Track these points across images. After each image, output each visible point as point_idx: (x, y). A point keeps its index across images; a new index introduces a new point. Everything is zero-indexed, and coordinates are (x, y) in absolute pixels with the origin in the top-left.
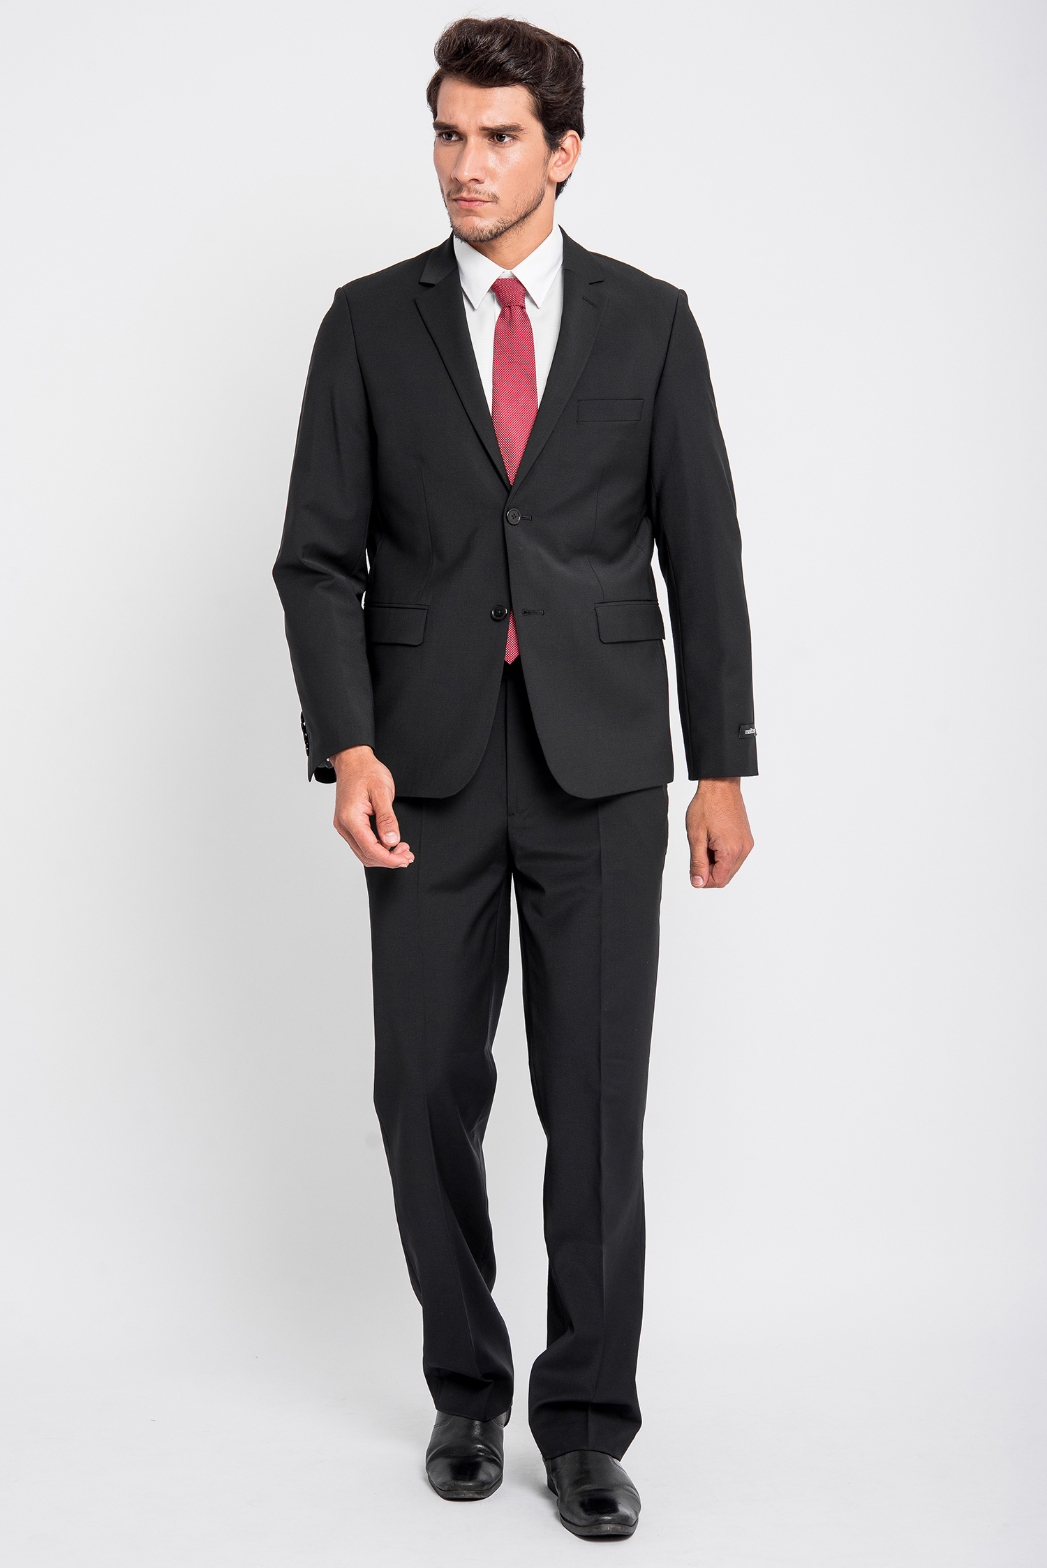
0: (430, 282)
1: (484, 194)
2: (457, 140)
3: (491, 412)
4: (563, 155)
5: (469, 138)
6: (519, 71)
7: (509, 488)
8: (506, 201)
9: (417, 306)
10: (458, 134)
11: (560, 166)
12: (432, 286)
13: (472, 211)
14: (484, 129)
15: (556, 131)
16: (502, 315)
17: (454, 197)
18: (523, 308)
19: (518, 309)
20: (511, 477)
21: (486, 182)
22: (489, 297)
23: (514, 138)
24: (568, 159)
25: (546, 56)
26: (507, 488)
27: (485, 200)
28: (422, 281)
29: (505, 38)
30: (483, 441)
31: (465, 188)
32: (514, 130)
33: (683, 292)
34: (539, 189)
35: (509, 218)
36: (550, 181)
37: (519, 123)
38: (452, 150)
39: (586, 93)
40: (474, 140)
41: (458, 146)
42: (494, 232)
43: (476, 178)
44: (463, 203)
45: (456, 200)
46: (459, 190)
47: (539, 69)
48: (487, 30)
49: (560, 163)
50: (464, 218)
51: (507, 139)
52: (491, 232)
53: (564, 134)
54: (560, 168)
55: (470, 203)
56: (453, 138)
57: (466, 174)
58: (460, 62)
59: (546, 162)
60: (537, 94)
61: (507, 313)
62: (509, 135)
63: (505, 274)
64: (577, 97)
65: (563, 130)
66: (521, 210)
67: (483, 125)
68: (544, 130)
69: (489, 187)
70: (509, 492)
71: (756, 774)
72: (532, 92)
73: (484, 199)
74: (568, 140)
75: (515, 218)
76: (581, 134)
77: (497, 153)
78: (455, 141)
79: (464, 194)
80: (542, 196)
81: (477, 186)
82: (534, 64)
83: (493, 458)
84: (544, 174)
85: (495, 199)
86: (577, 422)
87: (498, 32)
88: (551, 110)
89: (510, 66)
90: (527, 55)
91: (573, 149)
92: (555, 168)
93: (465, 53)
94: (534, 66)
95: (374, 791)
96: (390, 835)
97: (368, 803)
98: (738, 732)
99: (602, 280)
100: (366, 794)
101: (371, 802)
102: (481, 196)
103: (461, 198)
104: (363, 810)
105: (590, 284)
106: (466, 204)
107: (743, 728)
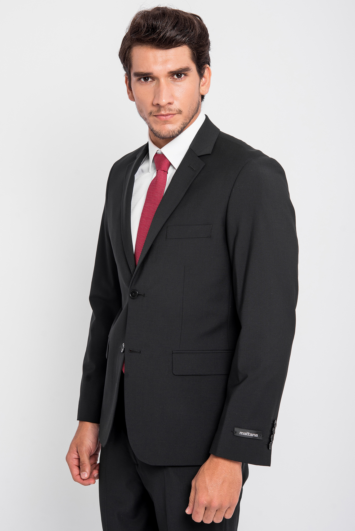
1: (174, 111)
4: (205, 79)
5: (160, 79)
8: (184, 111)
10: (152, 76)
11: (203, 86)
13: (167, 121)
14: (168, 72)
18: (164, 171)
19: (162, 172)
21: (175, 103)
31: (162, 109)
32: (185, 70)
36: (200, 95)
40: (164, 80)
43: (168, 102)
44: (162, 117)
45: (158, 116)
46: (160, 110)
49: (204, 84)
50: (162, 126)
51: (183, 76)
55: (166, 117)
59: (199, 85)
60: (192, 49)
63: (158, 152)
69: (176, 106)
71: (269, 465)
73: (174, 113)
74: (206, 70)
77: (178, 85)
79: (163, 112)
84: (198, 92)
85: (180, 112)
91: (208, 75)
95: (78, 448)
96: (84, 473)
97: (77, 453)
98: (233, 432)
99: (209, 153)
100: (75, 449)
101: (78, 452)
102: (173, 112)
103: (162, 114)
104: (74, 457)
105: (198, 157)
106: (164, 117)
107: (236, 429)
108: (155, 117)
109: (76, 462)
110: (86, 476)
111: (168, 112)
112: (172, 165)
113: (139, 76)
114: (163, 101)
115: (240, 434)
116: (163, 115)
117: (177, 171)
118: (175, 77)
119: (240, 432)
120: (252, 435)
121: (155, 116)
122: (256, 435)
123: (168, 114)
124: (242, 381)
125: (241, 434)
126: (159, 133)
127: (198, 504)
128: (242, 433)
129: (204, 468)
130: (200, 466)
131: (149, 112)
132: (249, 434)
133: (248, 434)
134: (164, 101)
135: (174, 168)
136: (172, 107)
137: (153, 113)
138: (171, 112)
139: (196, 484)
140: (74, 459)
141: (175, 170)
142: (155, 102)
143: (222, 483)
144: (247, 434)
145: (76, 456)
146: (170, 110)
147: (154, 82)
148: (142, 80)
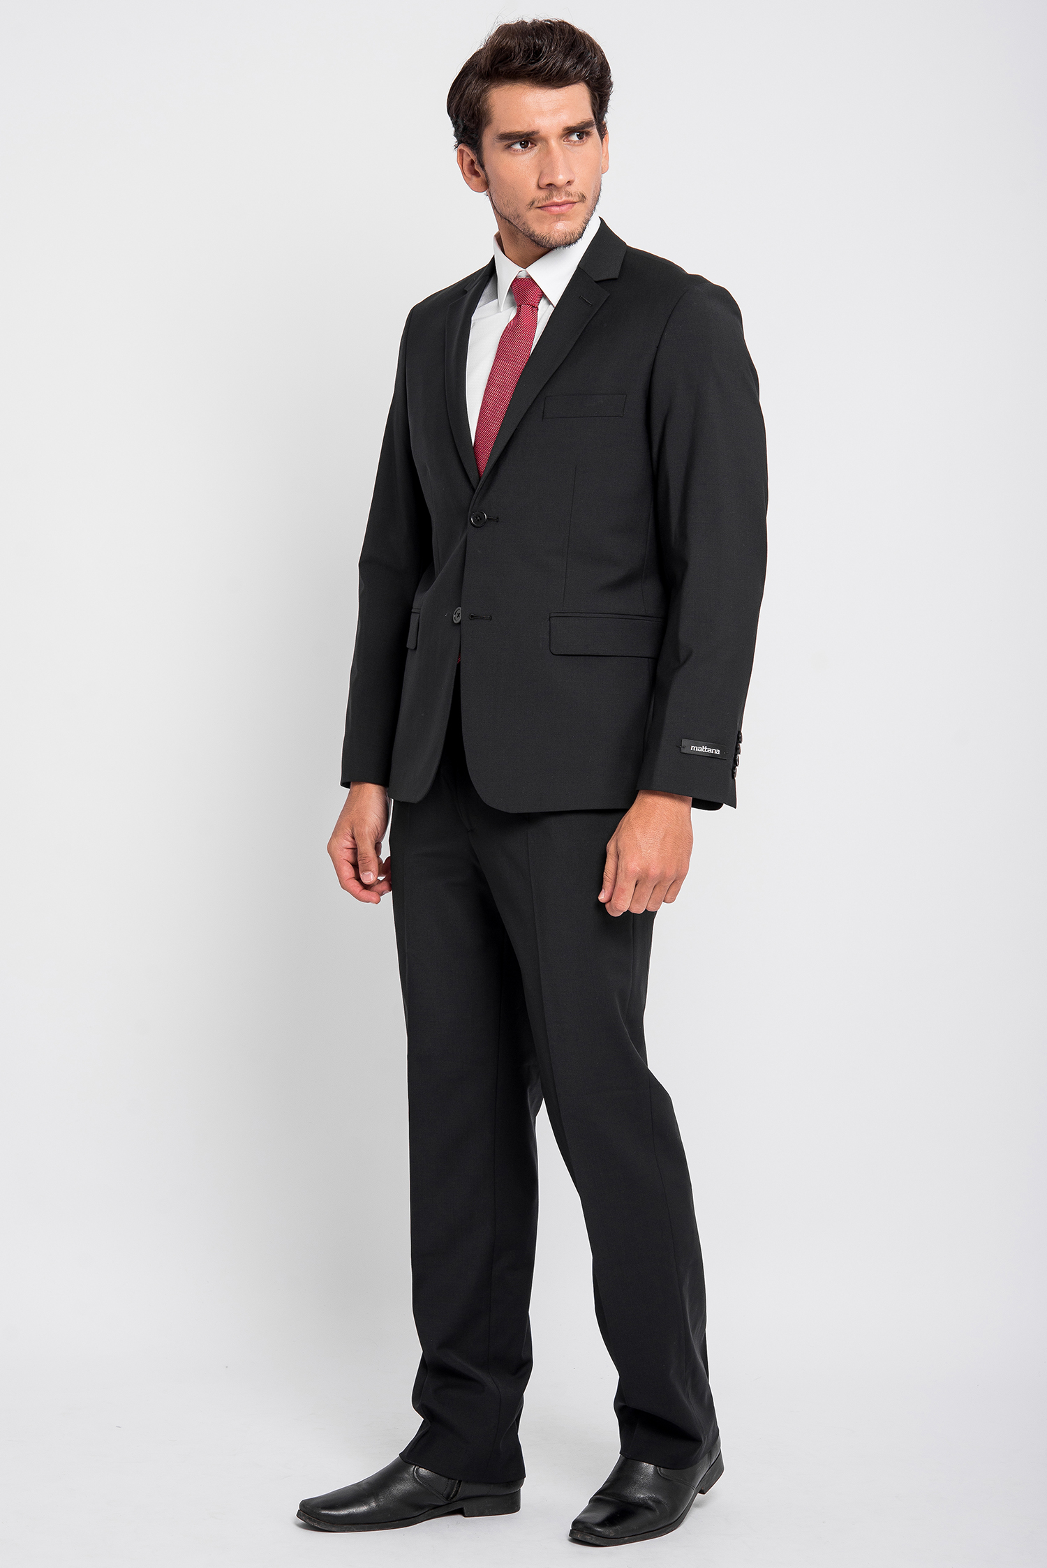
13: (563, 215)
18: (535, 307)
28: (464, 289)
44: (553, 209)
50: (553, 224)
55: (561, 208)
63: (521, 274)
69: (578, 187)
70: (474, 491)
79: (556, 200)
85: (583, 198)
86: (543, 418)
95: (355, 829)
96: (367, 873)
97: (351, 839)
98: (679, 746)
99: (613, 277)
100: (348, 830)
101: (353, 838)
103: (553, 203)
104: (344, 845)
105: (596, 282)
106: (558, 209)
107: (685, 742)
108: (539, 210)
109: (348, 855)
110: (372, 880)
111: (564, 199)
112: (546, 297)
113: (509, 139)
114: (561, 179)
115: (691, 749)
116: (558, 205)
117: (557, 309)
118: (575, 138)
119: (692, 747)
120: (711, 751)
121: (539, 208)
122: (718, 752)
123: (565, 201)
124: (685, 662)
125: (694, 750)
126: (548, 239)
127: (626, 874)
128: (694, 748)
129: (629, 817)
130: (624, 811)
131: (529, 200)
132: (707, 750)
133: (704, 750)
134: (561, 177)
135: (549, 303)
136: (572, 189)
137: (536, 203)
138: (571, 199)
139: (619, 844)
140: (345, 850)
141: (551, 306)
142: (546, 181)
143: (664, 838)
144: (702, 749)
145: (349, 844)
146: (569, 194)
147: (535, 148)
148: (518, 146)
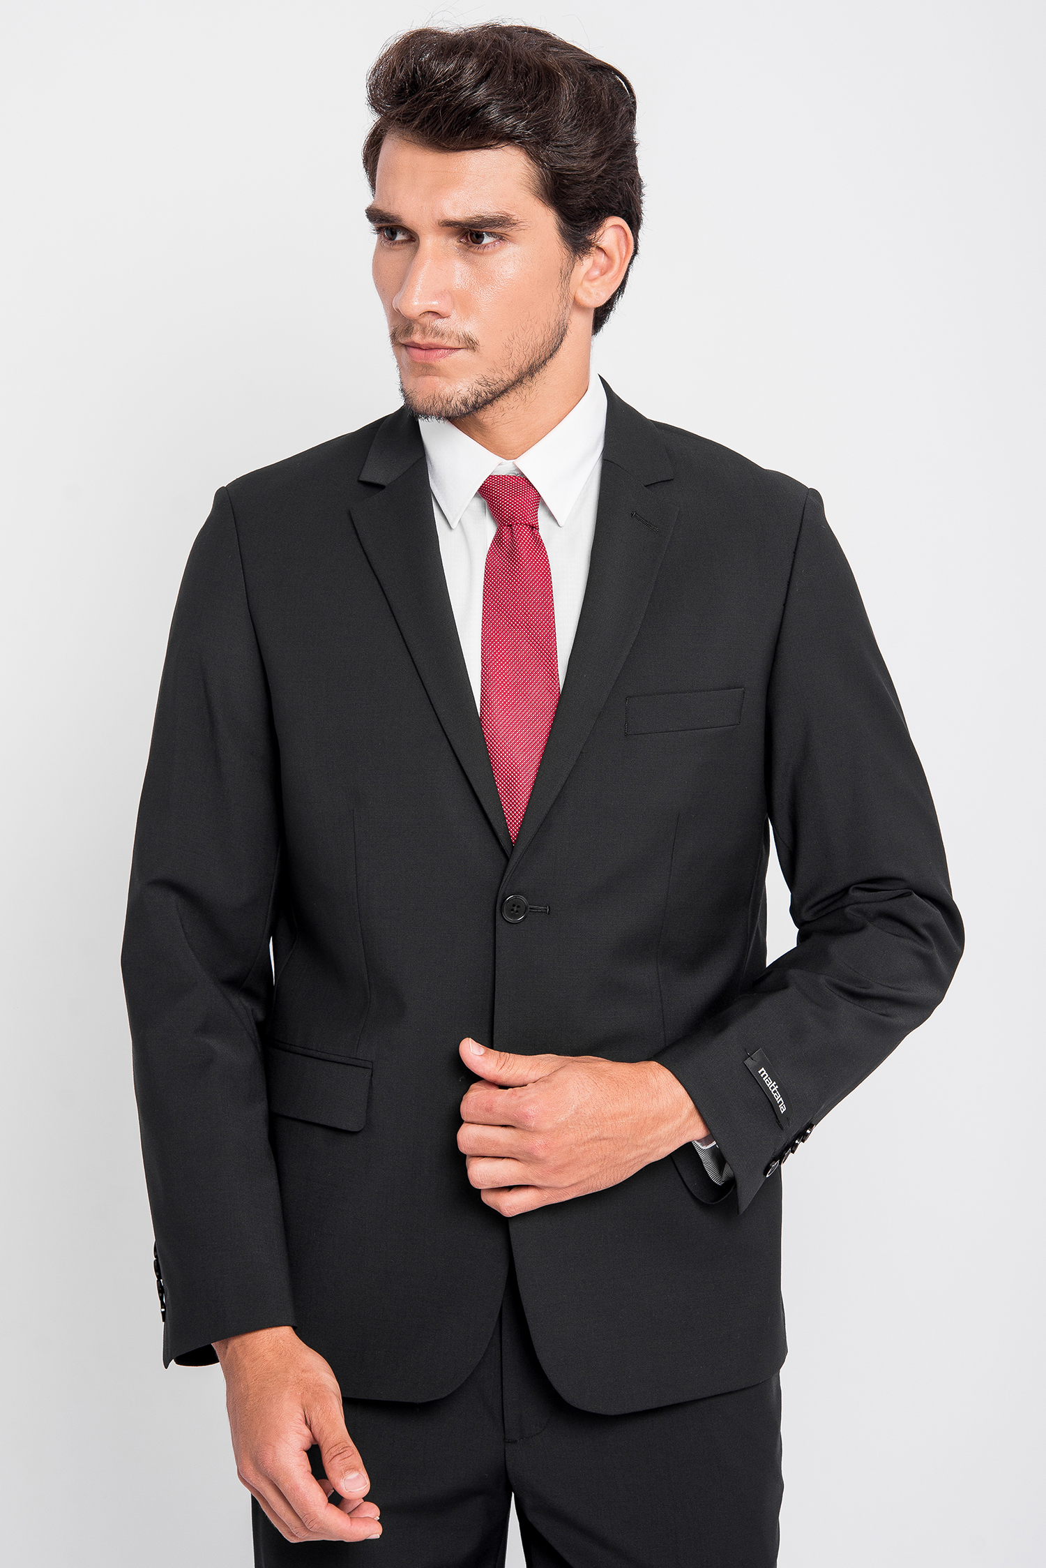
0: (377, 481)
1: (452, 338)
2: (407, 241)
3: (479, 711)
4: (602, 259)
5: (422, 239)
6: (509, 121)
7: (508, 852)
8: (490, 346)
9: (353, 522)
10: (406, 230)
11: (595, 279)
12: (380, 487)
13: (432, 366)
14: (448, 224)
15: (581, 220)
16: (498, 540)
17: (403, 341)
18: (534, 527)
19: (526, 530)
20: (513, 832)
21: (454, 316)
22: (477, 505)
23: (501, 238)
24: (610, 267)
25: (559, 94)
26: (505, 850)
27: (453, 346)
28: (361, 479)
29: (481, 65)
30: (466, 769)
31: (416, 327)
32: (500, 225)
33: (815, 495)
34: (553, 324)
35: (497, 376)
36: (578, 306)
37: (507, 211)
38: (397, 256)
39: (639, 153)
40: (431, 242)
41: (406, 251)
42: (470, 402)
43: (433, 309)
44: (416, 352)
45: (406, 346)
46: (408, 330)
47: (544, 117)
48: (450, 51)
49: (596, 273)
50: (421, 379)
51: (487, 240)
52: (465, 403)
53: (599, 226)
54: (596, 284)
55: (428, 353)
56: (400, 237)
57: (416, 303)
58: (403, 108)
59: (566, 276)
60: (542, 161)
61: (507, 537)
62: (490, 234)
63: (504, 467)
64: (620, 161)
65: (597, 220)
66: (521, 361)
67: (443, 219)
68: (560, 221)
69: (458, 324)
70: (508, 859)
72: (534, 157)
73: (450, 344)
74: (611, 232)
75: (509, 376)
76: (634, 221)
77: (471, 263)
78: (403, 242)
79: (417, 338)
80: (561, 335)
81: (439, 323)
82: (533, 110)
83: (482, 800)
84: (562, 296)
85: (470, 344)
86: (626, 735)
87: (467, 55)
88: (568, 187)
89: (494, 113)
90: (520, 95)
91: (619, 249)
92: (586, 284)
93: (411, 94)
94: (533, 114)
98: (749, 1055)
99: (670, 477)
102: (446, 340)
103: (414, 343)
105: (646, 486)
106: (422, 353)
107: (761, 1054)
115: (760, 1072)
116: (421, 347)
119: (763, 1069)
123: (432, 344)
125: (762, 1075)
128: (765, 1073)
132: (775, 1092)
133: (772, 1088)
138: (441, 341)
146: (438, 333)
